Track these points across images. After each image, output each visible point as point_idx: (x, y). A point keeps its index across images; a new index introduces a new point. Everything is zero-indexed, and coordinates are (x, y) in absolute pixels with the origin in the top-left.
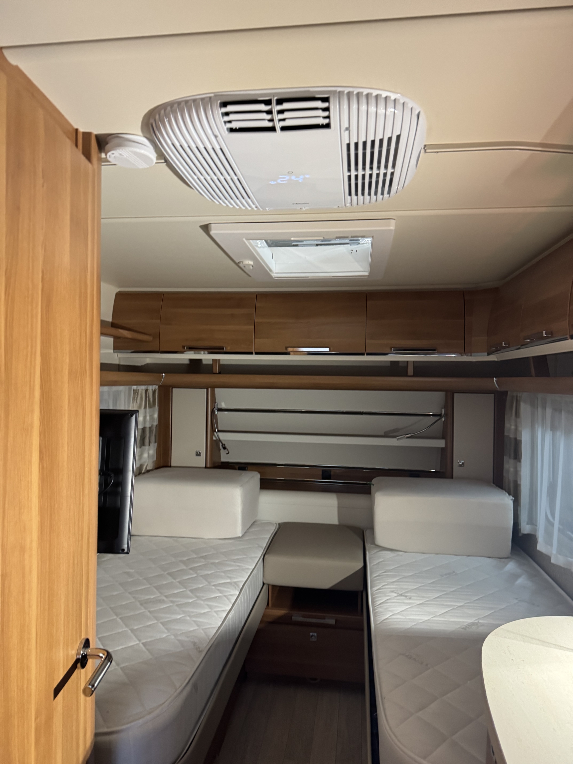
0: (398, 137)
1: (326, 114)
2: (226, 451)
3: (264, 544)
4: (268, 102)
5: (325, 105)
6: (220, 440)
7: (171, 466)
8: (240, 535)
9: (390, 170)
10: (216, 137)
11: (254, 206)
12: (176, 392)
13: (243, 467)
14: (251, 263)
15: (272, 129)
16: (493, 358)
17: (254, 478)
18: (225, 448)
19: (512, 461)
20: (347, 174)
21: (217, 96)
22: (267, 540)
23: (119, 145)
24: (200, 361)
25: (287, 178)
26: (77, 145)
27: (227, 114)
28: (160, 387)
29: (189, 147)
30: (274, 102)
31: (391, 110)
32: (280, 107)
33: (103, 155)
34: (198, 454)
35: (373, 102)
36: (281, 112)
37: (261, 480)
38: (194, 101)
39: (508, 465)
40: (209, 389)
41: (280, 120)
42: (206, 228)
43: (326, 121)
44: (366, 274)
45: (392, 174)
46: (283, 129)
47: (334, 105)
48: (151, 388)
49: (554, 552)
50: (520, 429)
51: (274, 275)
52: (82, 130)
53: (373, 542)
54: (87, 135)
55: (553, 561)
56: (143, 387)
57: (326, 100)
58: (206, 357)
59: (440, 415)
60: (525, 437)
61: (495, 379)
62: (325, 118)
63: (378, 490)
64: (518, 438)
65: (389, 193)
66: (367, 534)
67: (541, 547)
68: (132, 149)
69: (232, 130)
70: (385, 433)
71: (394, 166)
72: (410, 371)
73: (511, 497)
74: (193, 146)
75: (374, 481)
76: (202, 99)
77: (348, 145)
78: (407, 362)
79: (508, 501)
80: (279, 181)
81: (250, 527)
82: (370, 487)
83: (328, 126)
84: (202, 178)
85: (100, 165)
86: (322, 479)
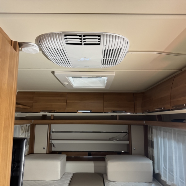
0: (121, 48)
1: (99, 40)
2: (54, 147)
3: (68, 182)
4: (80, 36)
5: (99, 38)
6: (52, 143)
7: (34, 153)
8: (59, 179)
9: (117, 58)
10: (62, 45)
11: (71, 67)
12: (37, 126)
13: (60, 153)
14: (67, 83)
15: (81, 44)
16: (144, 114)
17: (64, 157)
18: (54, 146)
19: (151, 148)
20: (103, 58)
21: (63, 33)
22: (69, 180)
23: (27, 46)
24: (46, 115)
25: (84, 59)
26: (11, 45)
27: (66, 39)
28: (31, 125)
29: (52, 48)
30: (82, 36)
31: (119, 40)
32: (84, 38)
33: (20, 49)
34: (44, 149)
35: (114, 38)
36: (84, 39)
37: (67, 157)
38: (55, 34)
39: (150, 149)
40: (49, 125)
41: (84, 42)
42: (53, 73)
43: (99, 43)
44: (104, 87)
45: (117, 59)
46: (85, 44)
47: (102, 38)
48: (28, 125)
49: (167, 180)
50: (153, 137)
51: (74, 87)
52: (13, 40)
53: (107, 179)
54: (15, 42)
55: (167, 183)
56: (25, 125)
57: (99, 36)
58: (49, 114)
59: (127, 133)
60: (155, 140)
61: (144, 121)
62: (99, 42)
63: (108, 160)
64: (153, 141)
65: (115, 64)
66: (104, 176)
67: (163, 178)
68: (31, 47)
69: (67, 44)
70: (109, 139)
71: (118, 57)
72: (118, 118)
73: (152, 161)
74: (53, 48)
75: (106, 156)
76: (58, 33)
77: (105, 50)
78: (117, 115)
79: (151, 162)
80: (81, 60)
81: (63, 175)
82: (105, 159)
83: (99, 44)
84: (55, 58)
85: (19, 52)
86: (88, 156)
